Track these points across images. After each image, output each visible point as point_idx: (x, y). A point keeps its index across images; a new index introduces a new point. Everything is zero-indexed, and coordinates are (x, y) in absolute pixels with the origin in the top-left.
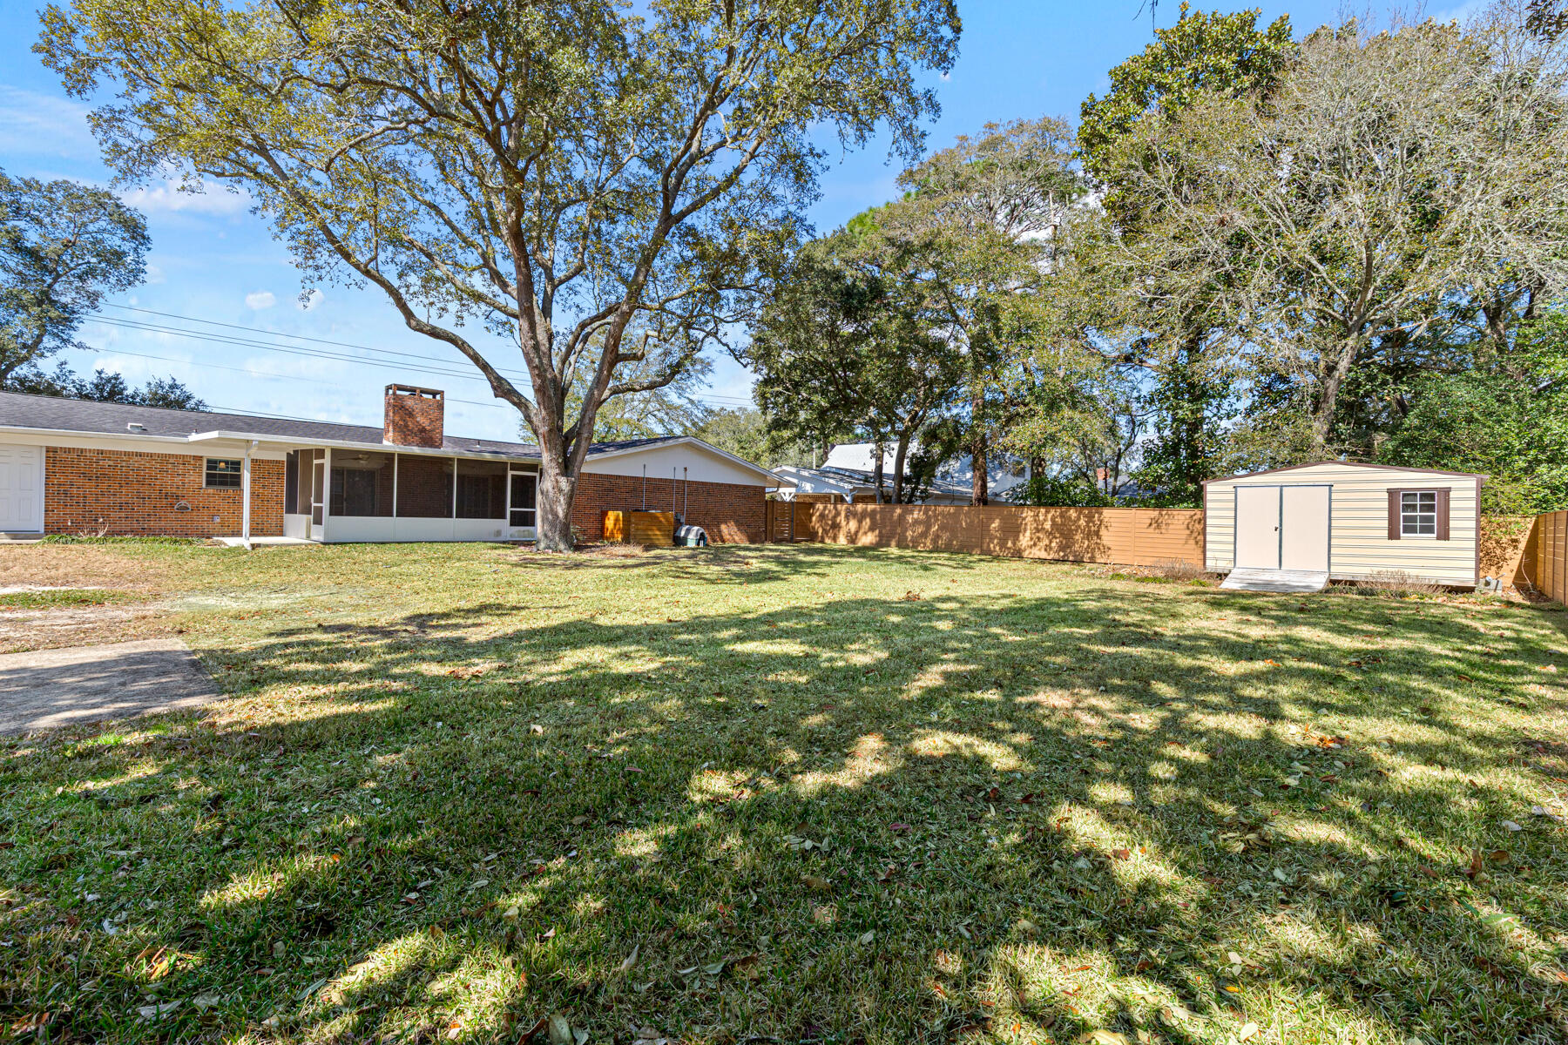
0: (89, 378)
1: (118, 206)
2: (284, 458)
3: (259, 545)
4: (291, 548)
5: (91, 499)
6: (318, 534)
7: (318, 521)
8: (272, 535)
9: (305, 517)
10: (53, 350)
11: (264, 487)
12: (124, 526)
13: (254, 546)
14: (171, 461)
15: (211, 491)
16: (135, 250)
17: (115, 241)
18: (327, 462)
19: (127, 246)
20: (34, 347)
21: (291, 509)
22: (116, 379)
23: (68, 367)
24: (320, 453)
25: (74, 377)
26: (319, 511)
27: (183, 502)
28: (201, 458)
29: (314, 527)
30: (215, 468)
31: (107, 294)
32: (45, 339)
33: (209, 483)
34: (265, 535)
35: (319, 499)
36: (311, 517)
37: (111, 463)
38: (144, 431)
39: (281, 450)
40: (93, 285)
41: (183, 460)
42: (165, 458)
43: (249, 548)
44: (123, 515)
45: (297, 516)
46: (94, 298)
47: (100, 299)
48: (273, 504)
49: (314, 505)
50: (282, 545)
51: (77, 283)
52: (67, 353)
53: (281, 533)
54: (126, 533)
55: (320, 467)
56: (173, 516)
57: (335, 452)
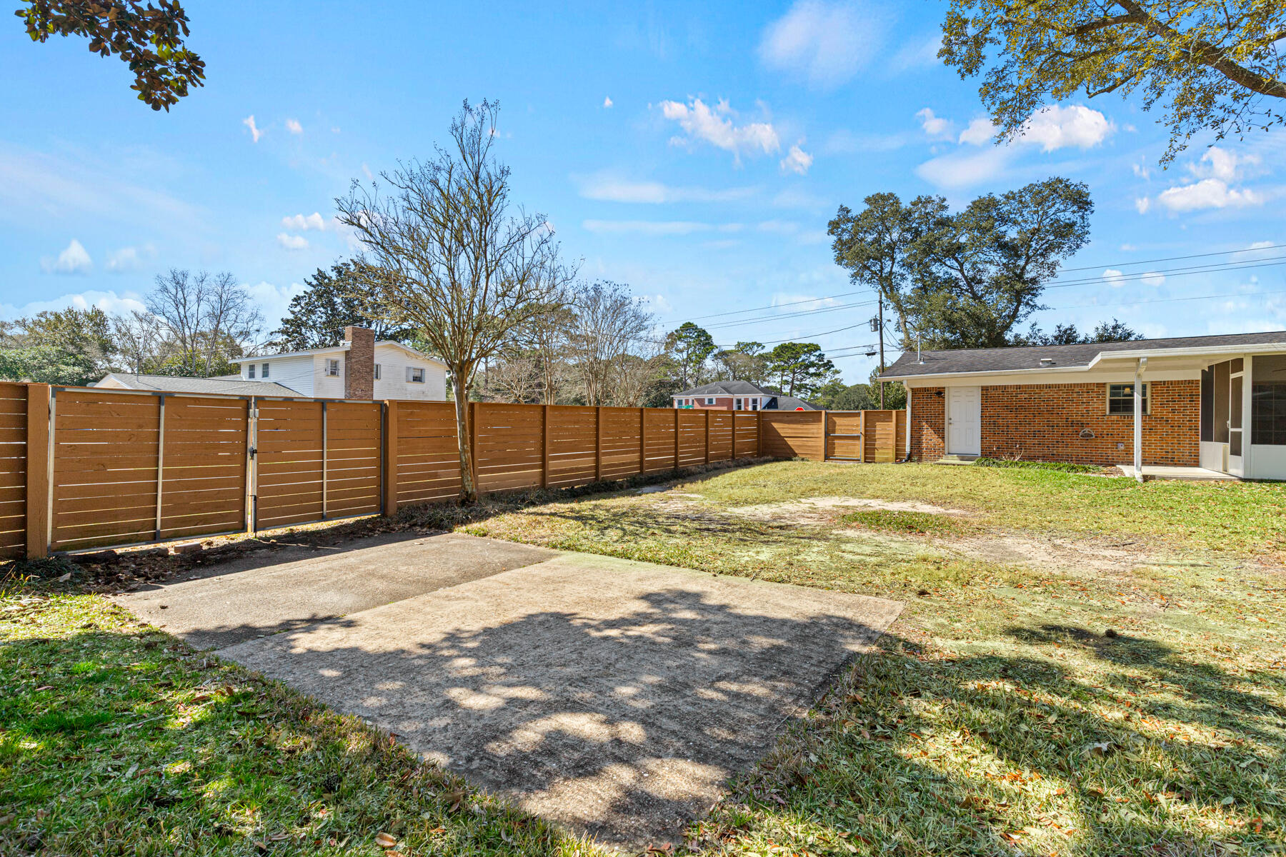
0: (1049, 331)
1: (1067, 186)
2: (1199, 377)
3: (1153, 477)
4: (1194, 484)
5: (1012, 428)
6: (1237, 468)
7: (1236, 451)
8: (1185, 465)
9: (1221, 445)
10: (1026, 316)
11: (1173, 411)
12: (1036, 451)
13: (1146, 478)
14: (1076, 390)
15: (1114, 417)
16: (1083, 218)
17: (1068, 215)
18: (1247, 375)
19: (1076, 218)
20: (1014, 316)
21: (1207, 437)
22: (1071, 329)
23: (1037, 327)
24: (1238, 364)
25: (1040, 334)
26: (1238, 437)
27: (1087, 430)
28: (1104, 385)
29: (1233, 459)
30: (1118, 394)
31: (1062, 261)
32: (1020, 308)
33: (1112, 410)
34: (1175, 465)
35: (1237, 422)
36: (1228, 445)
37: (1026, 396)
38: (1053, 364)
39: (1193, 367)
40: (1053, 257)
41: (1087, 388)
42: (1070, 388)
43: (1140, 480)
44: (1036, 442)
45: (1213, 443)
46: (1052, 266)
47: (1057, 267)
48: (1186, 430)
49: (1231, 430)
50: (1182, 479)
51: (1041, 260)
52: (1035, 316)
53: (1196, 463)
54: (1038, 458)
55: (1239, 382)
56: (1078, 443)
57: (1258, 361)
